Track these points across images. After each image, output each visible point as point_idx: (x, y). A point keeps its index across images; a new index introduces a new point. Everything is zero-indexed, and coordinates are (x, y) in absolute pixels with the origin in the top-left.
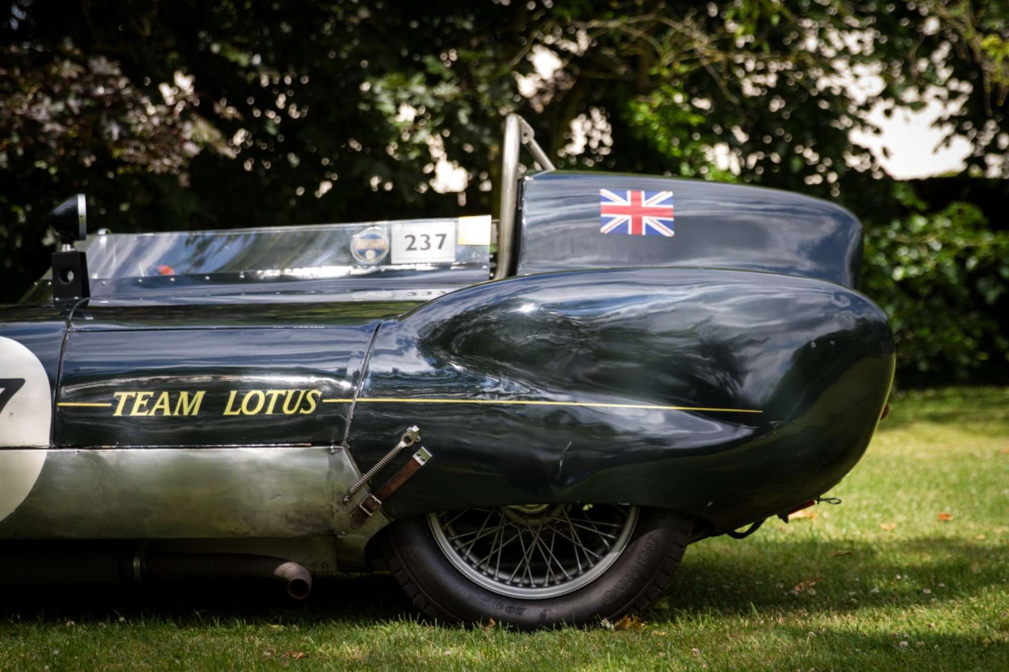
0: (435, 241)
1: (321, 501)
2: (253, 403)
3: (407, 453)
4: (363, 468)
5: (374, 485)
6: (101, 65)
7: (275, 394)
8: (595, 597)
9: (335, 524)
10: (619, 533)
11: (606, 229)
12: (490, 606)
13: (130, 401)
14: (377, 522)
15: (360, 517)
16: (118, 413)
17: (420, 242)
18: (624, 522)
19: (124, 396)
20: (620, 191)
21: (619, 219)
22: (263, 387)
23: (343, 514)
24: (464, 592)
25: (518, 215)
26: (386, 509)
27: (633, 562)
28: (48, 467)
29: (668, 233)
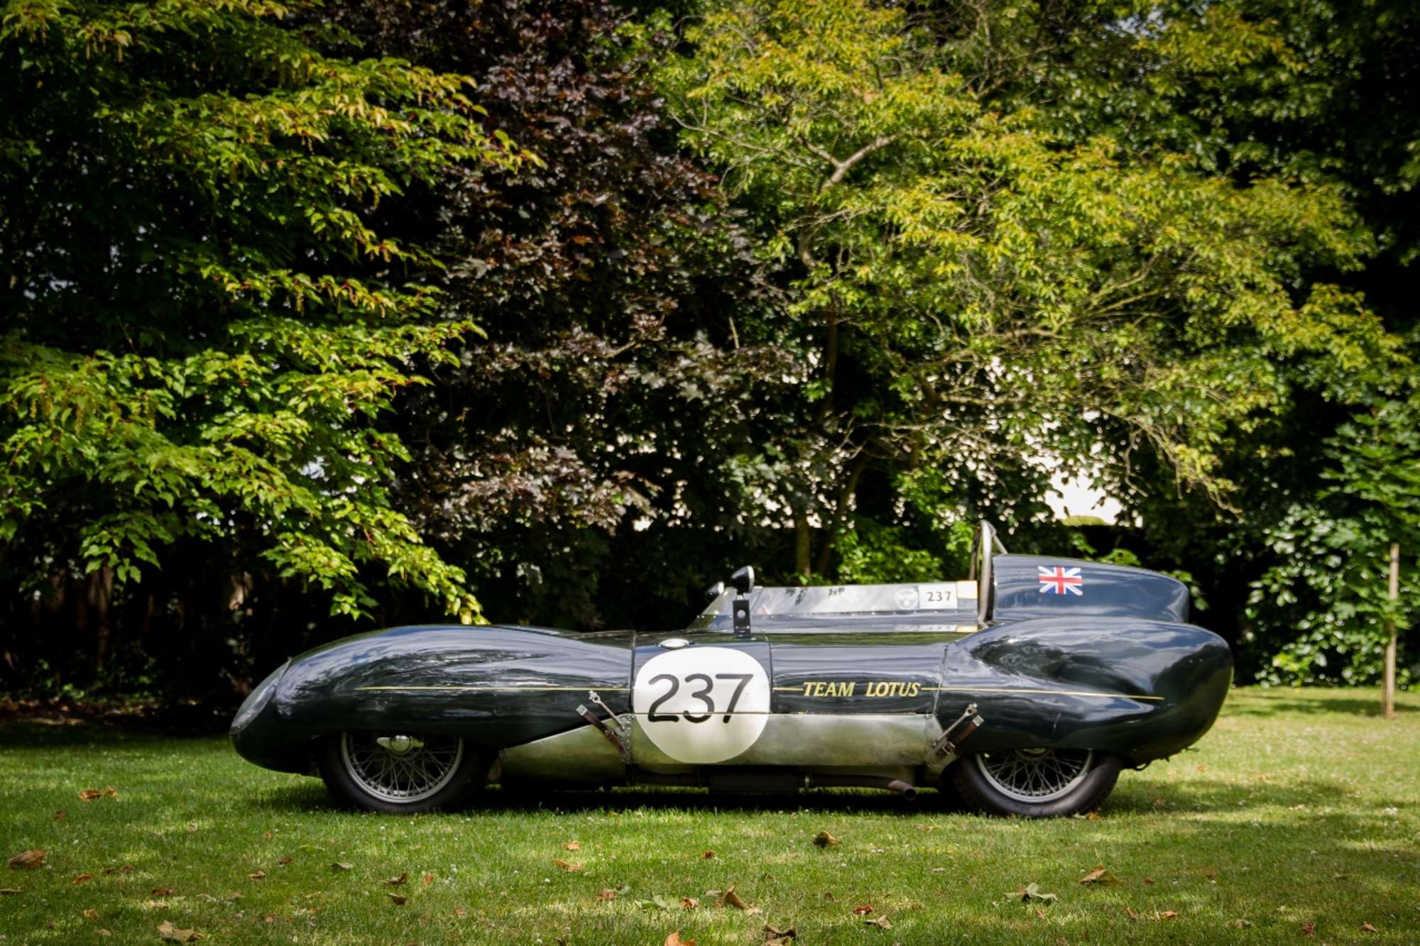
0: (944, 596)
1: (921, 747)
2: (882, 690)
3: (969, 719)
4: (944, 727)
5: (950, 737)
6: (563, 452)
7: (895, 685)
8: (1069, 802)
9: (927, 759)
10: (1082, 766)
11: (1043, 590)
12: (1011, 806)
13: (813, 688)
14: (951, 757)
15: (941, 754)
16: (807, 694)
17: (936, 597)
18: (1084, 759)
19: (810, 685)
20: (1050, 567)
21: (1050, 585)
22: (887, 679)
23: (932, 753)
24: (997, 799)
25: (992, 580)
26: (956, 751)
27: (1091, 782)
28: (769, 724)
29: (1079, 593)
